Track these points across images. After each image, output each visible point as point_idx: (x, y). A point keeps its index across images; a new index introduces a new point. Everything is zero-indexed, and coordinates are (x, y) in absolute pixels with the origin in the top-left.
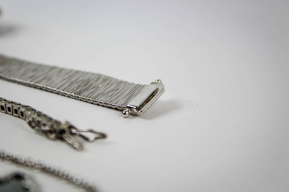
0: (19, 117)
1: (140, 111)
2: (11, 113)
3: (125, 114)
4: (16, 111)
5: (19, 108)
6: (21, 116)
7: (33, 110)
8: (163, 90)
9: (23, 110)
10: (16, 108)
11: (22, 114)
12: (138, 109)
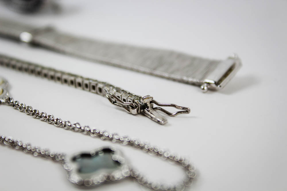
0: (97, 93)
1: (219, 86)
2: (88, 89)
3: (203, 89)
4: (94, 88)
5: (97, 85)
6: (99, 92)
7: (111, 86)
8: (240, 65)
9: (100, 86)
10: (94, 85)
11: (100, 90)
12: (217, 84)
